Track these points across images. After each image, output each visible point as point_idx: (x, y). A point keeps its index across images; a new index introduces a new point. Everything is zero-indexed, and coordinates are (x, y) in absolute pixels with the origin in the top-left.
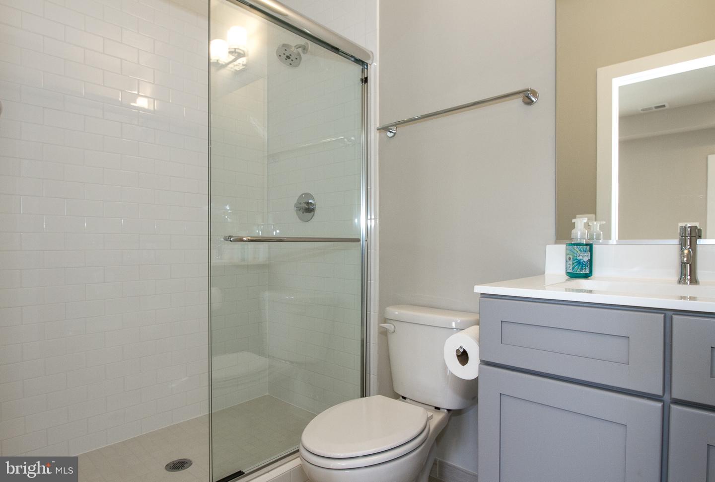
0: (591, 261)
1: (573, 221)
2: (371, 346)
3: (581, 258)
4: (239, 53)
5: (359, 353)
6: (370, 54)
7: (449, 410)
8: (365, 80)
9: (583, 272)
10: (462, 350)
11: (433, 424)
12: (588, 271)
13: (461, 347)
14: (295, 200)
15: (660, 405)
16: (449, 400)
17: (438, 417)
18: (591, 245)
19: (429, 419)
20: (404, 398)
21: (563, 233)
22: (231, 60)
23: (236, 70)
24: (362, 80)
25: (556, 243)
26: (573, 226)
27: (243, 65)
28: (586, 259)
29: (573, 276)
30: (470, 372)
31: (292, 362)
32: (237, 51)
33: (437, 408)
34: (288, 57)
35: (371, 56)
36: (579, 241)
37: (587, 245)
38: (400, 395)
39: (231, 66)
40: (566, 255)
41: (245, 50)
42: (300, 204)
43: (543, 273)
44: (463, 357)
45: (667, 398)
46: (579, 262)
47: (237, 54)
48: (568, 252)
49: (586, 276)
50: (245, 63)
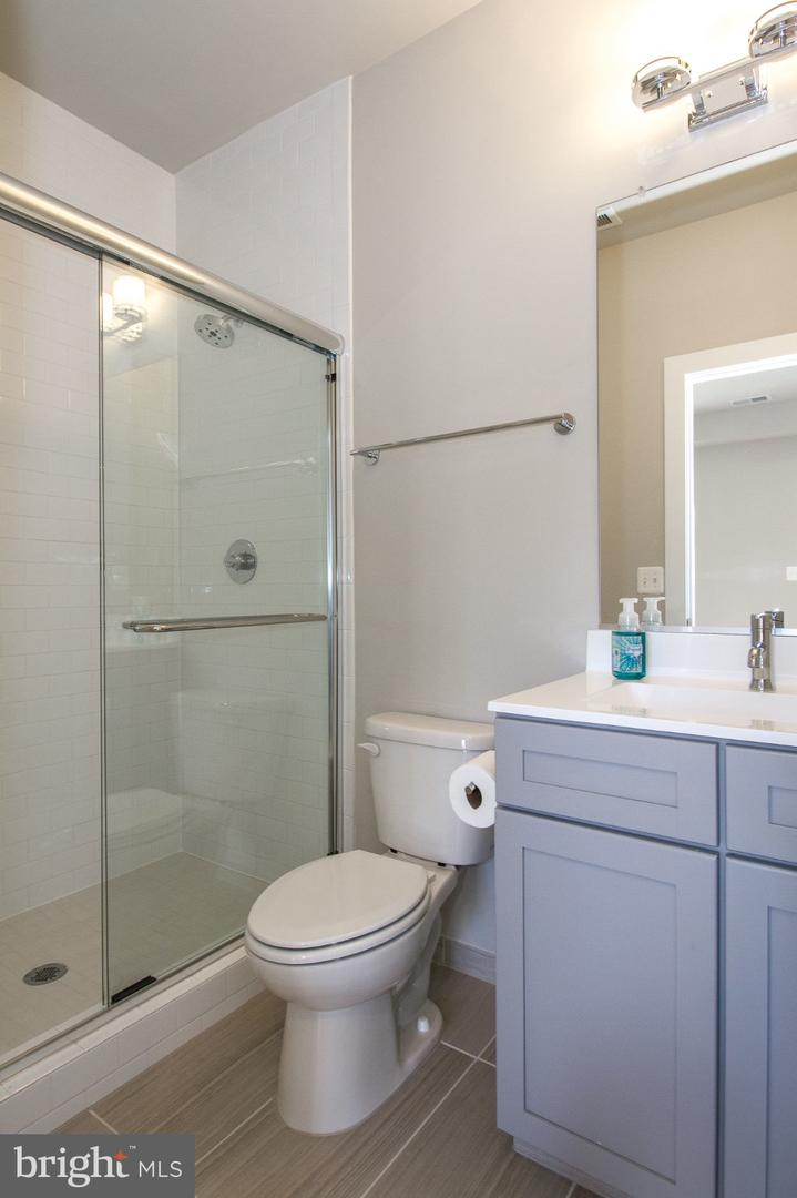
0: (644, 656)
1: (621, 601)
2: (345, 774)
3: (631, 652)
4: (132, 317)
5: (326, 785)
6: (338, 338)
7: (457, 867)
8: (333, 378)
9: (634, 671)
10: (473, 788)
11: (436, 888)
12: (640, 671)
13: (472, 784)
14: (224, 551)
15: (714, 858)
16: (457, 852)
17: (443, 878)
18: (643, 635)
19: (430, 881)
20: (394, 851)
21: (609, 615)
22: (120, 325)
23: (125, 340)
24: (327, 377)
25: (600, 628)
26: (620, 608)
27: (138, 333)
28: (637, 654)
29: (621, 676)
30: (484, 816)
31: (223, 802)
32: (129, 312)
33: (442, 865)
34: (213, 334)
35: (340, 341)
36: (628, 630)
37: (638, 634)
38: (388, 848)
39: (118, 334)
40: (613, 647)
41: (142, 312)
42: (233, 557)
43: (583, 669)
44: (475, 797)
45: (722, 849)
46: (628, 658)
47: (131, 318)
48: (615, 643)
49: (638, 677)
50: (140, 330)
